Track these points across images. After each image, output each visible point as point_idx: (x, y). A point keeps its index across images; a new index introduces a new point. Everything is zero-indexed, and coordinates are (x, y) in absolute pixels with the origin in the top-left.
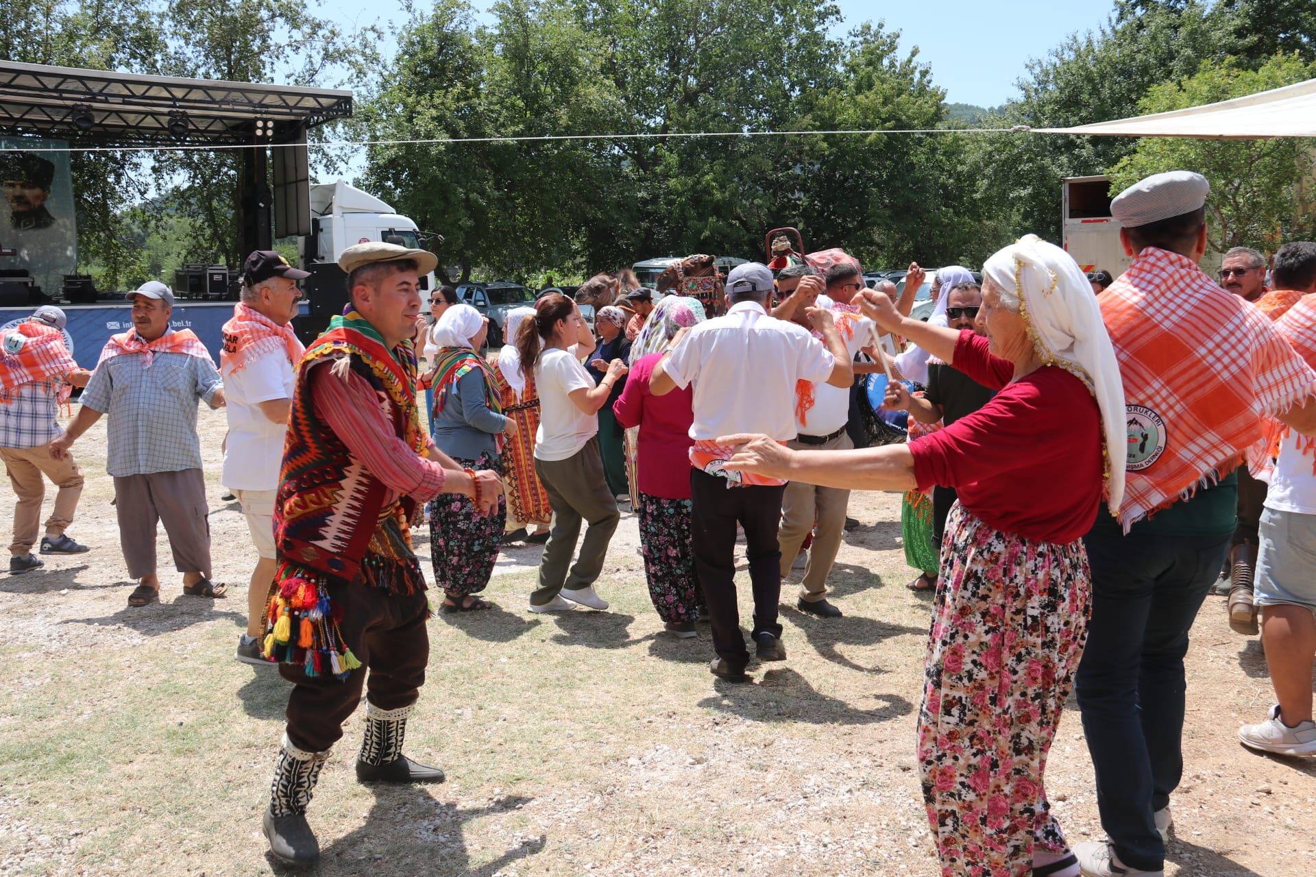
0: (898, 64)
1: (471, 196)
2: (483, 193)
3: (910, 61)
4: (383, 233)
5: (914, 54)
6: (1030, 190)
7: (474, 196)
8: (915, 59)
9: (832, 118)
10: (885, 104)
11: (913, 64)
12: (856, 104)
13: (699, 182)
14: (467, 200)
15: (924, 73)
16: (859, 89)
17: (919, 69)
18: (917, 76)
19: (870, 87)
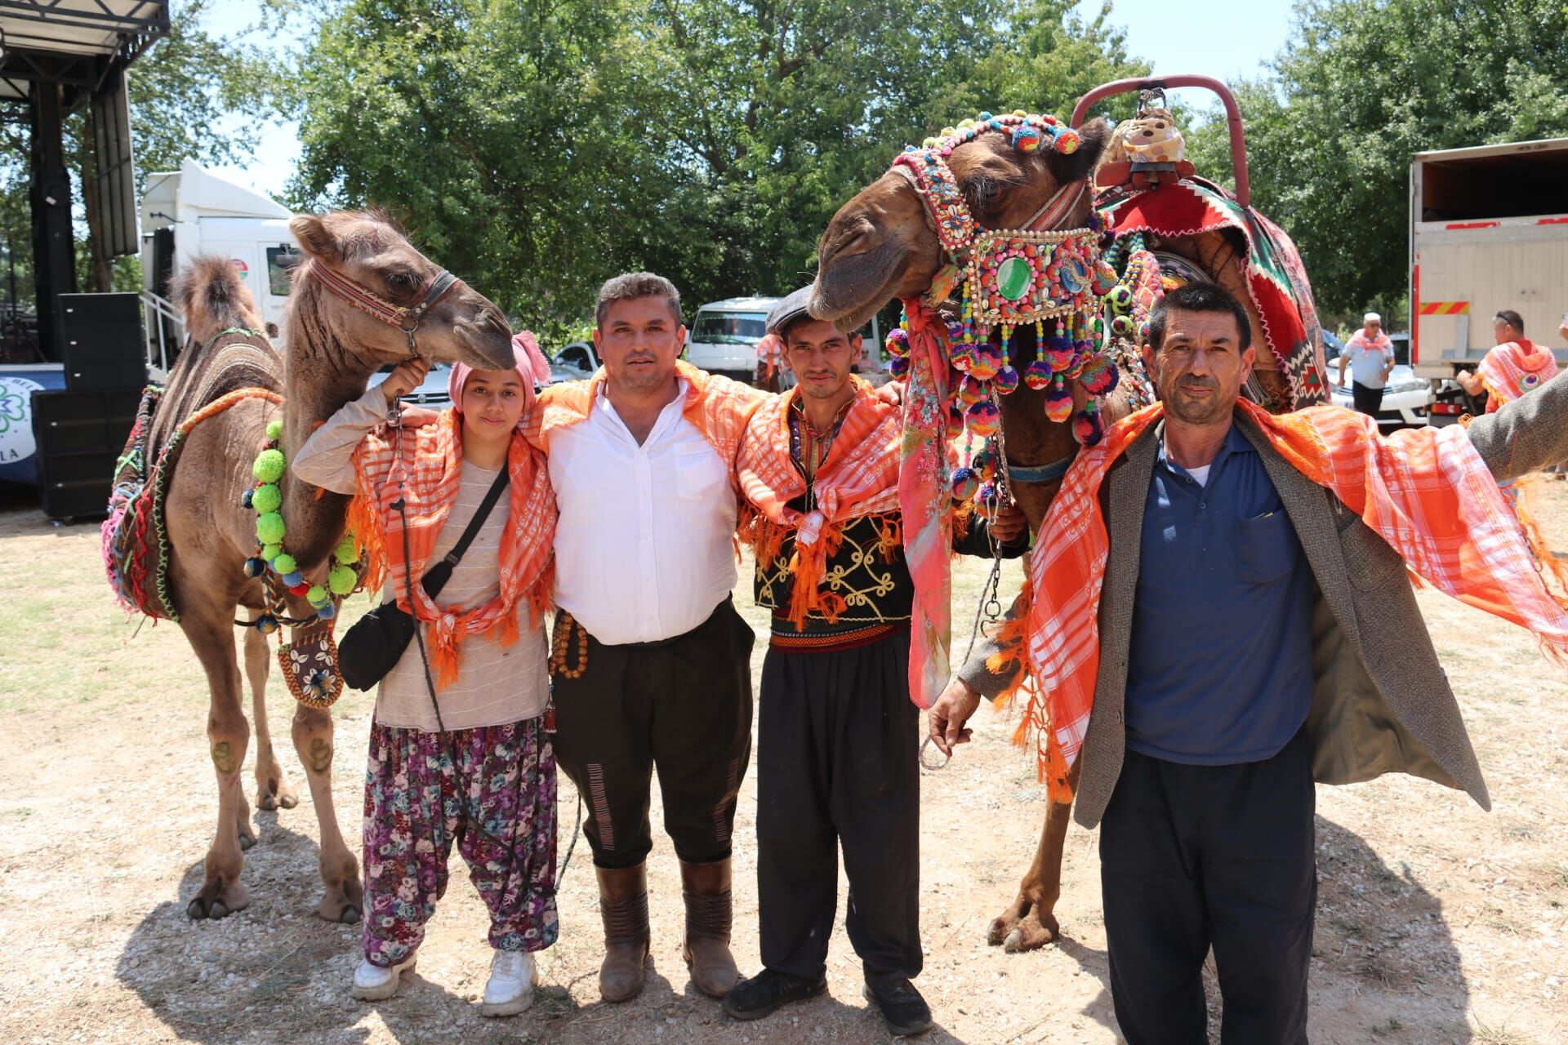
0: (1083, 26)
1: (446, 201)
2: (463, 198)
3: (1100, 21)
4: (269, 250)
5: (1105, 11)
6: (1310, 190)
7: (449, 201)
8: (1108, 21)
9: (994, 92)
10: (1073, 72)
11: (1104, 27)
12: (1031, 70)
13: (799, 184)
14: (440, 208)
15: (1117, 42)
16: (1035, 51)
17: (1113, 35)
18: (1107, 46)
19: (1049, 48)
